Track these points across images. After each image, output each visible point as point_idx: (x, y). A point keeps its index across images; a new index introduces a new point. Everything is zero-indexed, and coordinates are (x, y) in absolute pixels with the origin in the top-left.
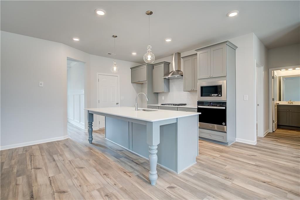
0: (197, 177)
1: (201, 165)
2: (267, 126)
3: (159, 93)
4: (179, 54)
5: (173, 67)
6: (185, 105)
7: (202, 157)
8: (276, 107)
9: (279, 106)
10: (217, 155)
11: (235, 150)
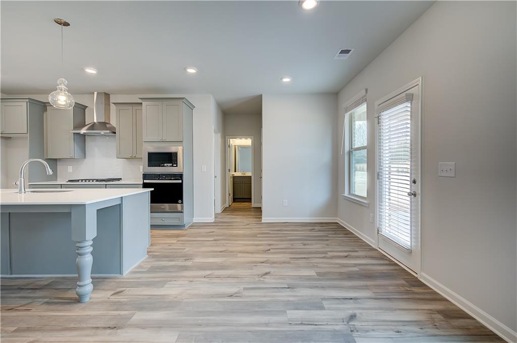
0: (152, 270)
1: (154, 256)
4: (107, 96)
5: (94, 117)
6: (119, 179)
7: (155, 248)
8: (232, 179)
10: (173, 241)
11: (193, 231)
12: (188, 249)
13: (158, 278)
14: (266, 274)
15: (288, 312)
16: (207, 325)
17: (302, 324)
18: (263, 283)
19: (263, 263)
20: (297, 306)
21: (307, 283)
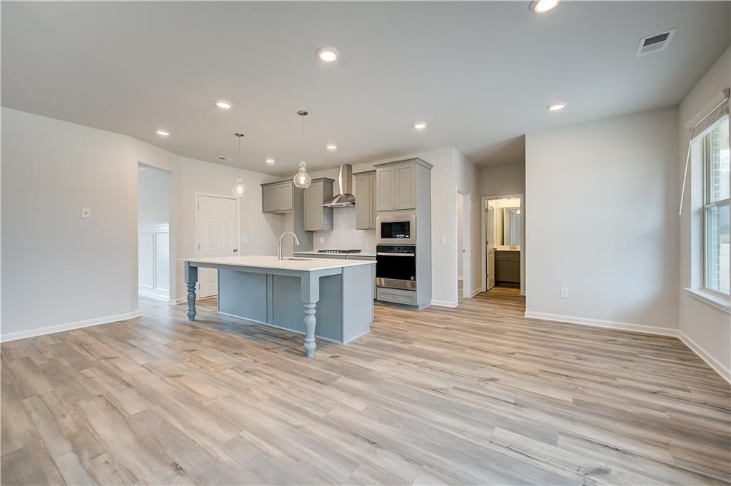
0: (369, 345)
1: (375, 333)
2: (477, 282)
3: (315, 231)
4: (349, 167)
5: (340, 188)
6: (359, 251)
7: (377, 325)
8: (493, 255)
9: (497, 253)
10: (401, 321)
11: (427, 314)
12: (411, 333)
13: (372, 353)
14: (492, 380)
15: (496, 428)
16: (397, 408)
17: (508, 448)
18: (482, 388)
19: (495, 366)
20: (513, 427)
21: (549, 407)
